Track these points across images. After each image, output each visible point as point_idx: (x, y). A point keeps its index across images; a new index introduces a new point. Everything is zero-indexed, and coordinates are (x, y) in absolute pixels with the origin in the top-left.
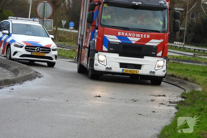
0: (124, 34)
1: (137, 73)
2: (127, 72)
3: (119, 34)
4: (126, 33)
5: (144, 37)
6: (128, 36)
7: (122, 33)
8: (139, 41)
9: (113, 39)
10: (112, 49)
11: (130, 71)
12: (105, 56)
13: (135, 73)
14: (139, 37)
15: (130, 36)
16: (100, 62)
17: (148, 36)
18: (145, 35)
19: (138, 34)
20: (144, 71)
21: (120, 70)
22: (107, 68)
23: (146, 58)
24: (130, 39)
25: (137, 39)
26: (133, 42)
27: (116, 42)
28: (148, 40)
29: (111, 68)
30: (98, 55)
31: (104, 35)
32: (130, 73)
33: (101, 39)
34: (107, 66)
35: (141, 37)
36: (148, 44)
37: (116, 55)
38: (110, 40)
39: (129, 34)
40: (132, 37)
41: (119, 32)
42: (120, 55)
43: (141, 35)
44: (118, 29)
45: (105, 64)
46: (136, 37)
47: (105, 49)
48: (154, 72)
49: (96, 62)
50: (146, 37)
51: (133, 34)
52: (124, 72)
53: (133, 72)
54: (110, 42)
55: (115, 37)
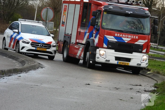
0: (120, 35)
1: (128, 65)
2: (121, 64)
3: (116, 35)
4: (121, 35)
5: (134, 38)
6: (122, 37)
7: (118, 34)
8: (130, 41)
9: (111, 38)
10: (111, 46)
11: (123, 63)
12: (105, 51)
13: (126, 65)
14: (130, 37)
15: (124, 37)
16: (101, 56)
17: (137, 37)
18: (134, 36)
19: (130, 36)
20: (133, 63)
21: (116, 62)
22: (107, 60)
23: (135, 54)
24: (124, 39)
25: (129, 39)
26: (126, 42)
27: (114, 41)
28: (136, 40)
29: (109, 61)
30: (100, 50)
31: (105, 36)
32: (123, 65)
33: (102, 38)
34: (106, 59)
35: (132, 38)
36: (136, 43)
37: (113, 51)
38: (109, 39)
39: (123, 35)
40: (125, 37)
41: (116, 34)
42: (115, 51)
43: (132, 36)
44: (115, 31)
45: (105, 57)
46: (128, 37)
47: (105, 46)
48: (140, 64)
49: (97, 55)
50: (136, 38)
51: (126, 35)
52: (119, 64)
53: (125, 64)
54: (109, 41)
55: (112, 37)
